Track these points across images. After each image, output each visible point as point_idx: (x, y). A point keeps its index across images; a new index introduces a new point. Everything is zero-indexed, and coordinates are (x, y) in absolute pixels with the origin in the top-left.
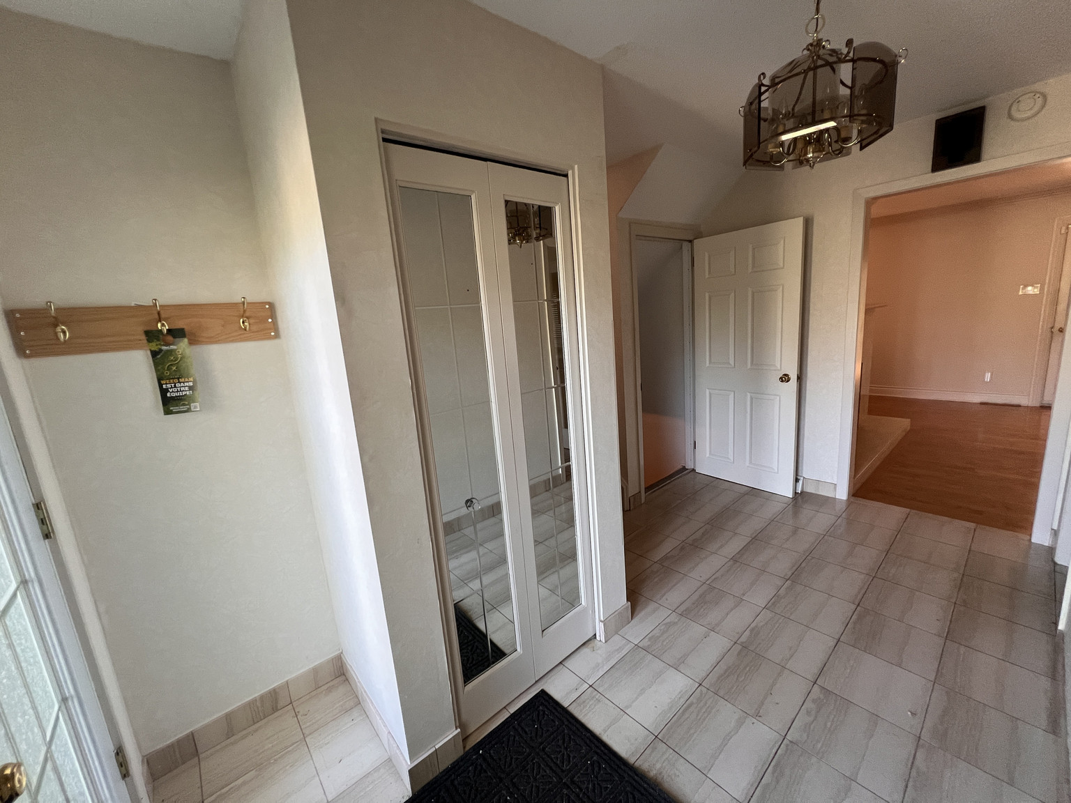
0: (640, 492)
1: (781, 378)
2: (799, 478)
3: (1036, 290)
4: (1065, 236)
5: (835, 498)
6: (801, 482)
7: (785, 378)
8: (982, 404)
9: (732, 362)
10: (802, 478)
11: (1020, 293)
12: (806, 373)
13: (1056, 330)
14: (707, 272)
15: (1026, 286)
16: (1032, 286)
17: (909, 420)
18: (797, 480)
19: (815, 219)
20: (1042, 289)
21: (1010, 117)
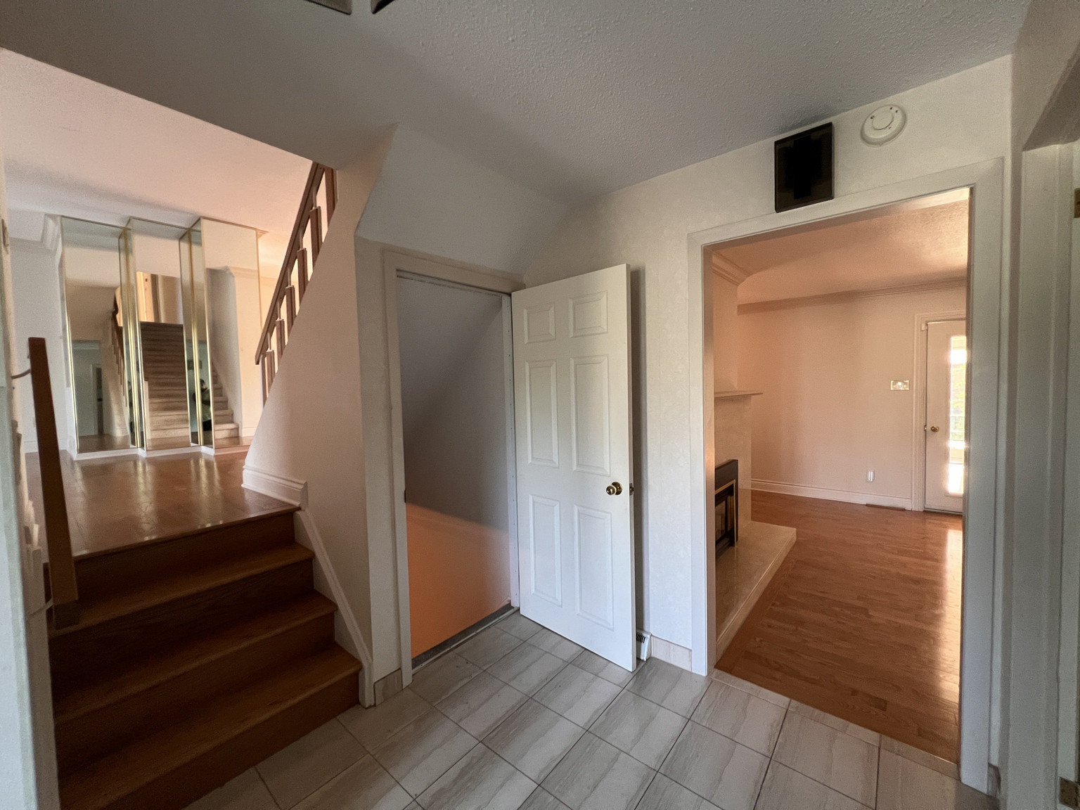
0: (400, 669)
1: (608, 489)
2: (644, 635)
3: (905, 386)
4: (925, 332)
5: (691, 673)
6: (647, 642)
7: (615, 489)
8: (867, 505)
9: (556, 459)
10: (649, 636)
11: (892, 389)
12: (647, 481)
13: (928, 428)
14: (526, 337)
15: (896, 382)
16: (902, 381)
17: (795, 529)
18: (640, 638)
19: (646, 271)
20: (911, 385)
21: (864, 138)
